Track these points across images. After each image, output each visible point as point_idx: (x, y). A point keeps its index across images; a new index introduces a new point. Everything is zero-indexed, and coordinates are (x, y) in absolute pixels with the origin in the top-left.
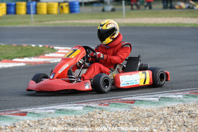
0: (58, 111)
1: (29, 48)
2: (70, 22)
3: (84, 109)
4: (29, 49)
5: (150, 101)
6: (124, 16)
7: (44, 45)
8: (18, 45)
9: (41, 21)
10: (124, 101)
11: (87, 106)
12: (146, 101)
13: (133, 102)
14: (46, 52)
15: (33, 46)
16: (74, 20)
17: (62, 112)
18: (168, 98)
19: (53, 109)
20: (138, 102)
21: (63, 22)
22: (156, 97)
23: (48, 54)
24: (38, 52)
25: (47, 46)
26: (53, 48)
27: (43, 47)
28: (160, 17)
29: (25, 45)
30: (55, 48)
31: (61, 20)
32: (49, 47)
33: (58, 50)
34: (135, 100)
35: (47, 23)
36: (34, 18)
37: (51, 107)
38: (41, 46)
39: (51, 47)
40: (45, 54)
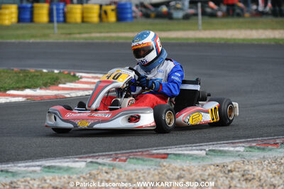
0: (47, 170)
1: (37, 74)
2: (114, 35)
3: (87, 166)
4: (38, 76)
5: (191, 156)
6: (200, 27)
7: (62, 71)
8: (21, 70)
9: (70, 34)
10: (152, 155)
11: (91, 162)
12: (184, 155)
13: (165, 156)
14: (63, 80)
15: (45, 71)
16: (121, 32)
17: (51, 170)
18: (220, 151)
19: (38, 166)
20: (173, 156)
21: (103, 35)
22: (201, 150)
23: (64, 84)
24: (49, 81)
25: (66, 72)
26: (74, 76)
27: (60, 72)
28: (257, 29)
29: (32, 70)
30: (78, 74)
31: (101, 32)
32: (69, 74)
33: (81, 78)
34: (168, 154)
35: (78, 36)
36: (58, 28)
37: (38, 163)
38: (56, 71)
39: (72, 74)
40: (60, 83)
